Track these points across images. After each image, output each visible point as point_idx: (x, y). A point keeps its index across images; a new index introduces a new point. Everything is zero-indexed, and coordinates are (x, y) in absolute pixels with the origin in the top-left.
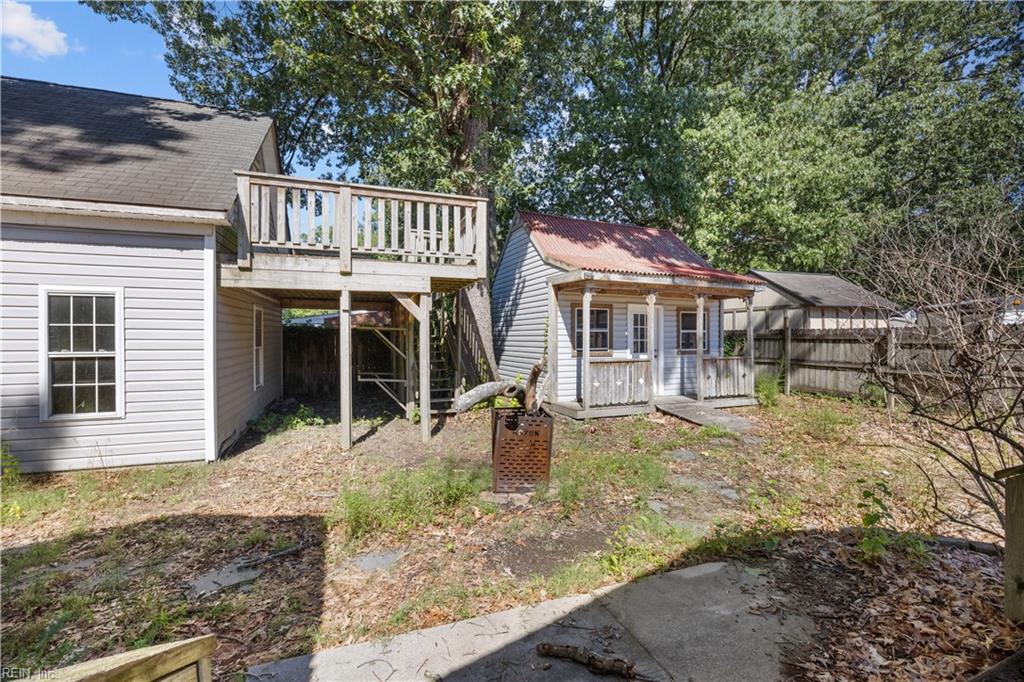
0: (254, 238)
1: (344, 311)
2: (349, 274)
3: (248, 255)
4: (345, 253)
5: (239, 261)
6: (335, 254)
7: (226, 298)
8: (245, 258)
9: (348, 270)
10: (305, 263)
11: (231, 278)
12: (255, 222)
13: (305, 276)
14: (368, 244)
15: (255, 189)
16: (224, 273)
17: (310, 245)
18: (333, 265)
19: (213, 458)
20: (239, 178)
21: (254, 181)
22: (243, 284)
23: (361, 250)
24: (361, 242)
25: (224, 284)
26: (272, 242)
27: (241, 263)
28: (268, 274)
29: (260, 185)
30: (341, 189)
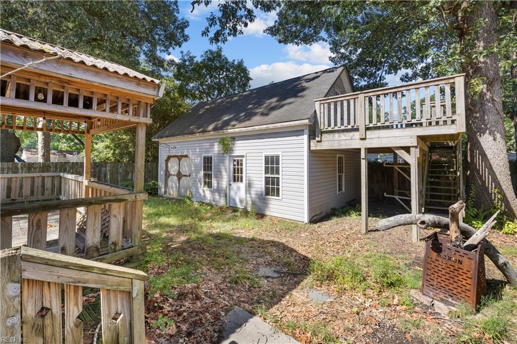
0: (322, 128)
1: (363, 159)
2: (365, 139)
3: (320, 135)
4: (362, 128)
5: (317, 138)
6: (357, 130)
7: (313, 154)
8: (318, 137)
9: (364, 137)
10: (343, 136)
11: (315, 146)
12: (322, 120)
13: (343, 142)
14: (374, 121)
15: (322, 105)
16: (312, 144)
17: (345, 127)
18: (357, 135)
19: (307, 222)
20: (316, 103)
21: (321, 102)
22: (318, 148)
23: (371, 125)
24: (371, 121)
25: (312, 149)
26: (329, 128)
27: (318, 139)
28: (329, 143)
29: (324, 103)
30: (359, 96)
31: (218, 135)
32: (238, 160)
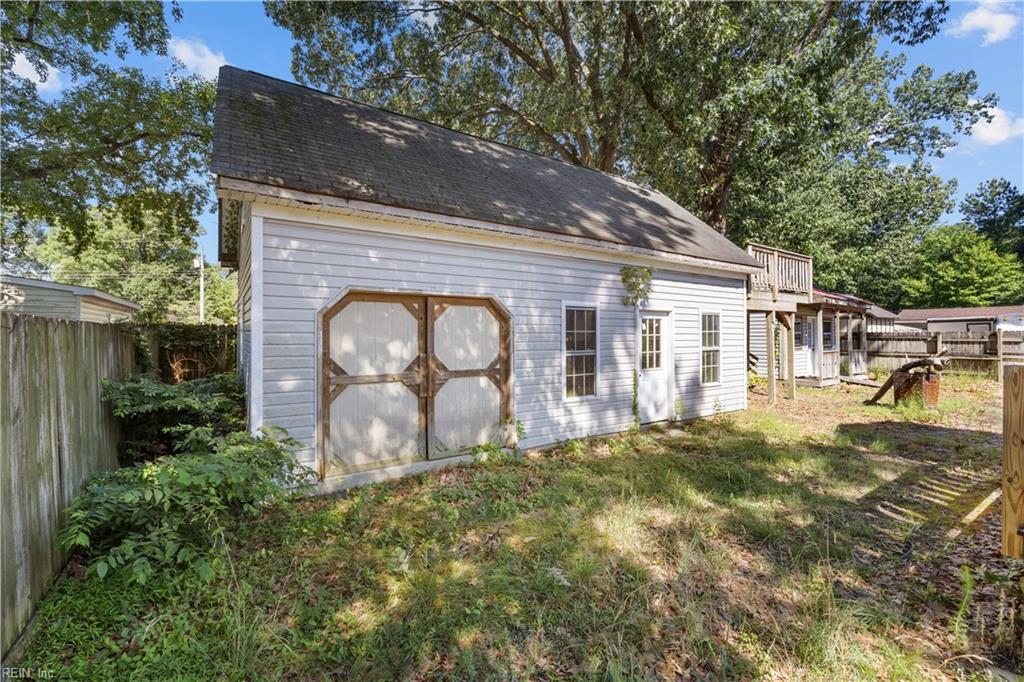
2: (776, 301)
10: (763, 295)
13: (763, 303)
18: (770, 296)
28: (754, 301)
31: (600, 253)
32: (651, 321)
